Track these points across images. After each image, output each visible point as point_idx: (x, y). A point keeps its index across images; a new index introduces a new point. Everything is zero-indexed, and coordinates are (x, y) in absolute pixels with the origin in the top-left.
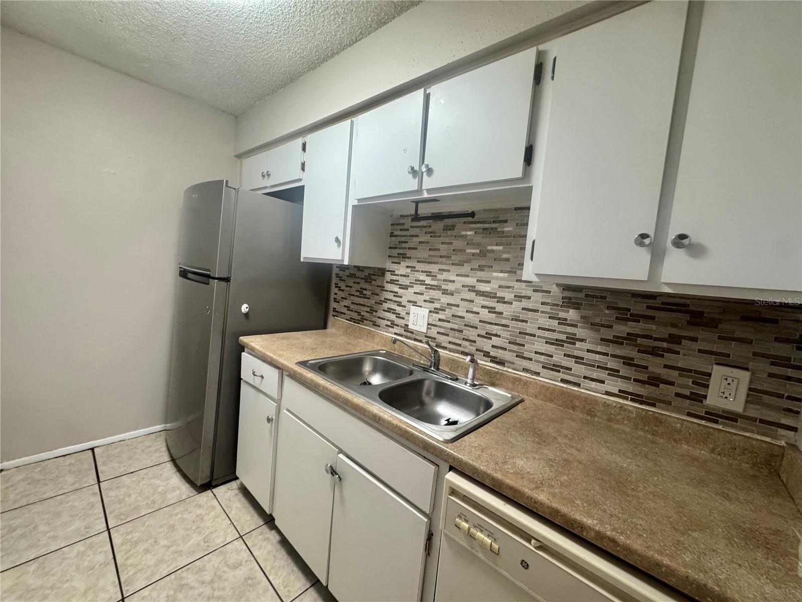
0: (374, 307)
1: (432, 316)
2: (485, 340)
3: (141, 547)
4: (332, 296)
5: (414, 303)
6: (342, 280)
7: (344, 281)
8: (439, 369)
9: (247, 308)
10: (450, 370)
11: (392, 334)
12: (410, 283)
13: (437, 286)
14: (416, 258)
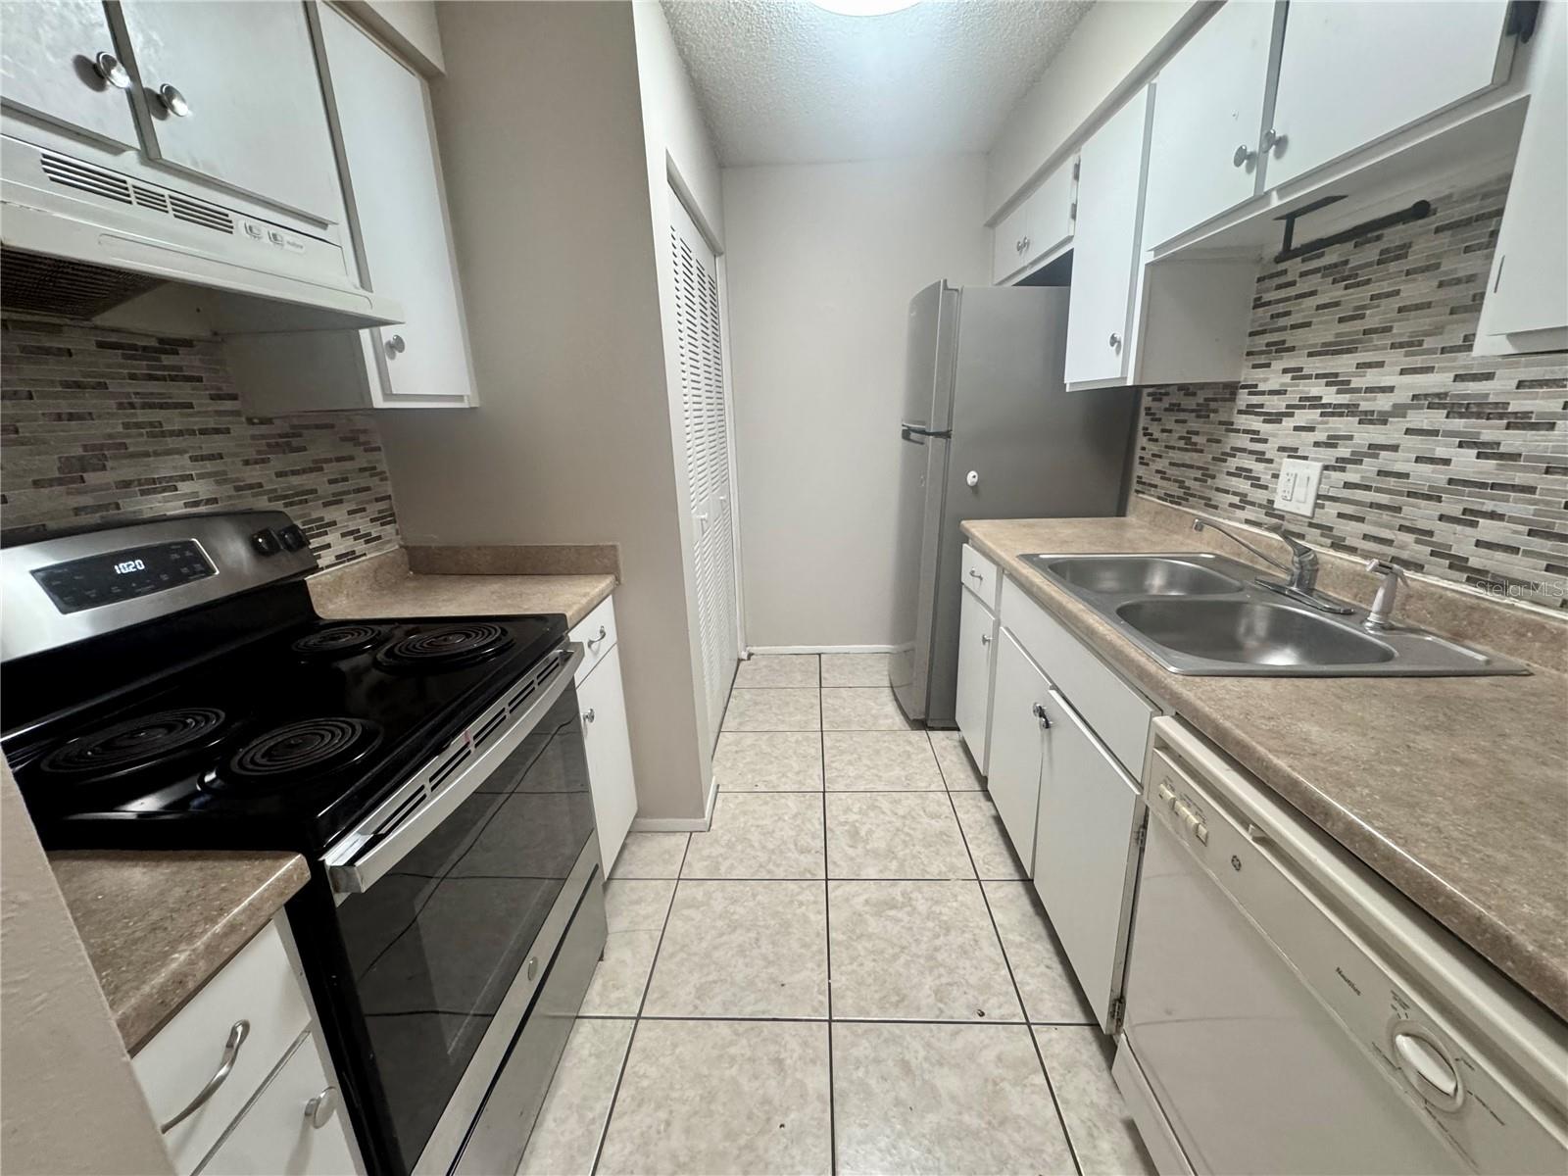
0: (1211, 467)
1: (1329, 477)
2: (1459, 528)
3: (846, 757)
4: (1138, 453)
5: (1292, 452)
6: (1156, 420)
7: (1160, 420)
8: (1314, 589)
9: (974, 477)
10: (1355, 599)
11: (1241, 523)
12: (1288, 406)
13: (1347, 406)
14: (1304, 347)
